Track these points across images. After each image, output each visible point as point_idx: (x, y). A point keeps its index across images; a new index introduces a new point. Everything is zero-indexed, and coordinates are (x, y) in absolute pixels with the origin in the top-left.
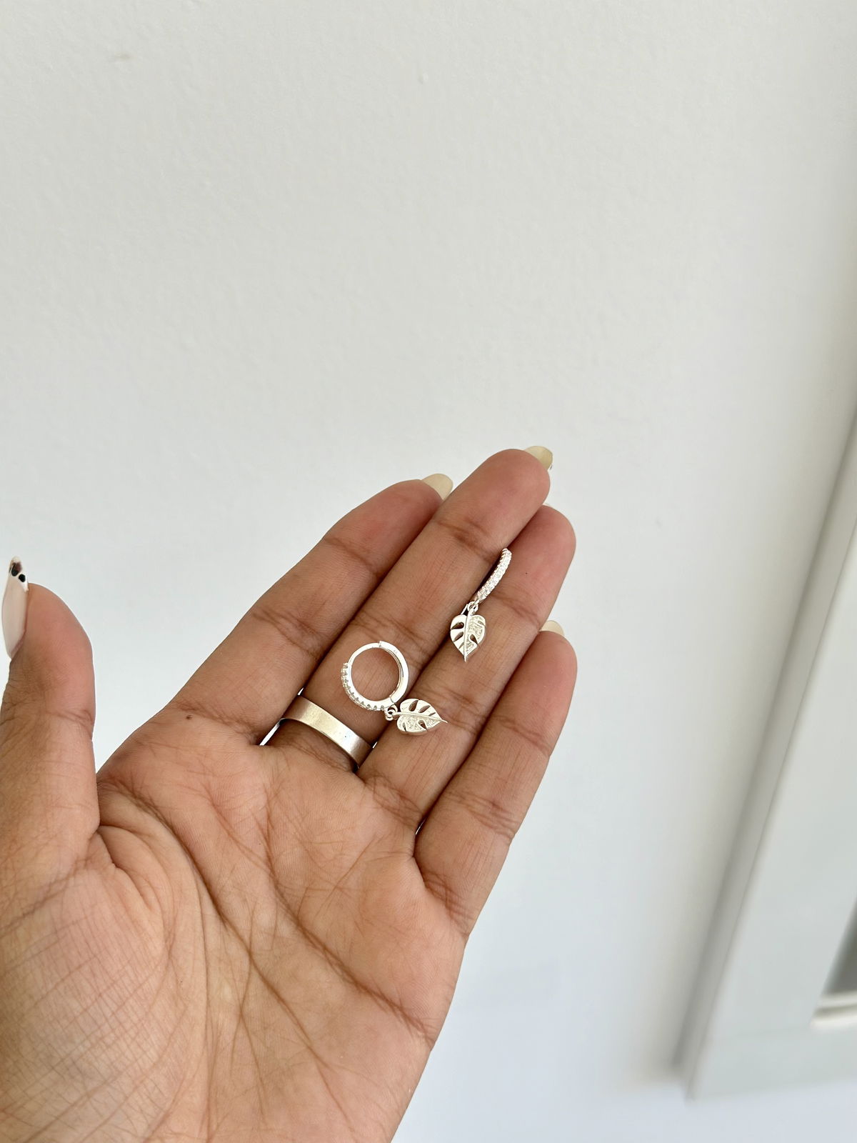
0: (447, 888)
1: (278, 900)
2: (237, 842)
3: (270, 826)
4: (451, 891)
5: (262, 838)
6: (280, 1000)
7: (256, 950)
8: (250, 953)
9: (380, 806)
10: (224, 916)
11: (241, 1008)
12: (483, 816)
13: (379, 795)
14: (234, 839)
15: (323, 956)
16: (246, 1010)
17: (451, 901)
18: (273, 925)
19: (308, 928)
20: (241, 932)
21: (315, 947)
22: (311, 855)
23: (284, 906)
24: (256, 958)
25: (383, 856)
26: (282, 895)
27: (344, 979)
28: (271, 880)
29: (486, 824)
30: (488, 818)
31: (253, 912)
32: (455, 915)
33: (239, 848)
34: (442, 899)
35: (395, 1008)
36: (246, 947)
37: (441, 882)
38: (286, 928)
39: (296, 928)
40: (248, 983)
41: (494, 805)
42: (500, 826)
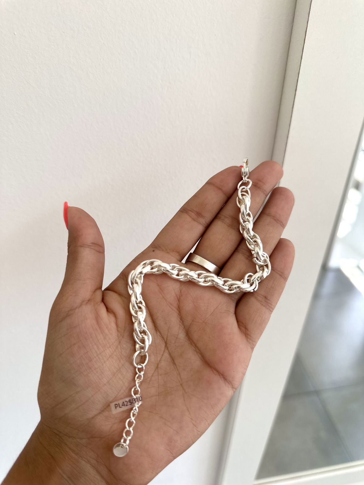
0: (246, 328)
1: (181, 324)
2: (166, 300)
3: (180, 295)
4: (248, 330)
5: (177, 299)
6: (174, 364)
7: (168, 342)
8: (166, 343)
10: (157, 328)
11: (158, 365)
12: (261, 301)
14: (164, 298)
15: (194, 349)
16: (160, 366)
17: (248, 334)
18: (177, 333)
19: (191, 337)
20: (163, 335)
21: (192, 344)
22: (196, 307)
23: (183, 326)
24: (168, 345)
26: (183, 322)
27: (201, 359)
28: (179, 316)
29: (262, 305)
30: (263, 303)
31: (169, 328)
32: (249, 340)
33: (166, 303)
34: (244, 333)
35: (220, 374)
36: (165, 341)
37: (244, 326)
38: (182, 335)
39: (186, 336)
40: (162, 355)
41: (266, 298)
42: (267, 306)
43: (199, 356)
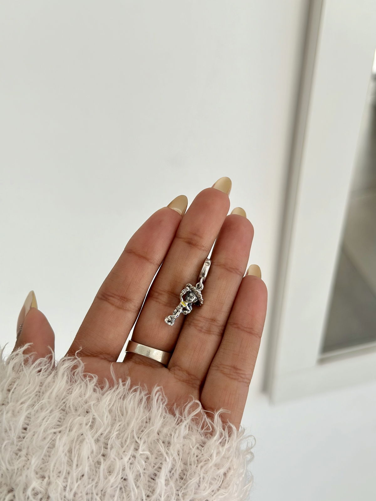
9: (178, 381)
12: (230, 375)
13: (177, 375)
29: (233, 379)
30: (233, 375)
41: (235, 368)
42: (240, 378)
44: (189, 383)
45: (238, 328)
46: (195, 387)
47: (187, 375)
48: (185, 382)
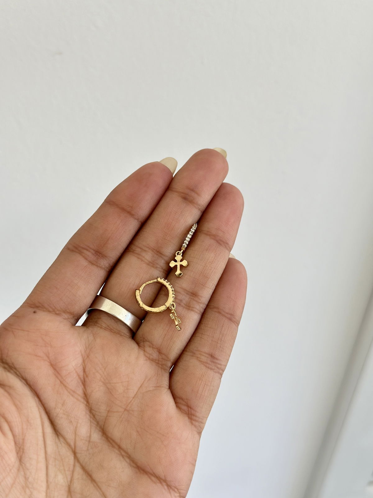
0: (189, 407)
2: (65, 386)
4: (191, 408)
5: (81, 383)
6: (93, 480)
7: (78, 450)
8: (75, 453)
9: (148, 359)
10: (58, 431)
11: (69, 487)
13: (147, 352)
14: (64, 385)
15: (119, 453)
17: (192, 414)
18: (88, 435)
19: (110, 435)
20: (69, 441)
21: (113, 447)
22: (110, 391)
23: (95, 423)
24: (78, 455)
25: (151, 389)
26: (94, 416)
28: (87, 407)
29: (208, 368)
30: (209, 364)
31: (76, 428)
33: (67, 390)
34: (186, 413)
36: (72, 450)
37: (185, 404)
38: (96, 436)
39: (103, 436)
40: (73, 472)
41: (212, 356)
42: (216, 368)
43: (127, 462)
44: (158, 363)
45: (219, 313)
46: (165, 370)
47: (158, 353)
48: (155, 362)
